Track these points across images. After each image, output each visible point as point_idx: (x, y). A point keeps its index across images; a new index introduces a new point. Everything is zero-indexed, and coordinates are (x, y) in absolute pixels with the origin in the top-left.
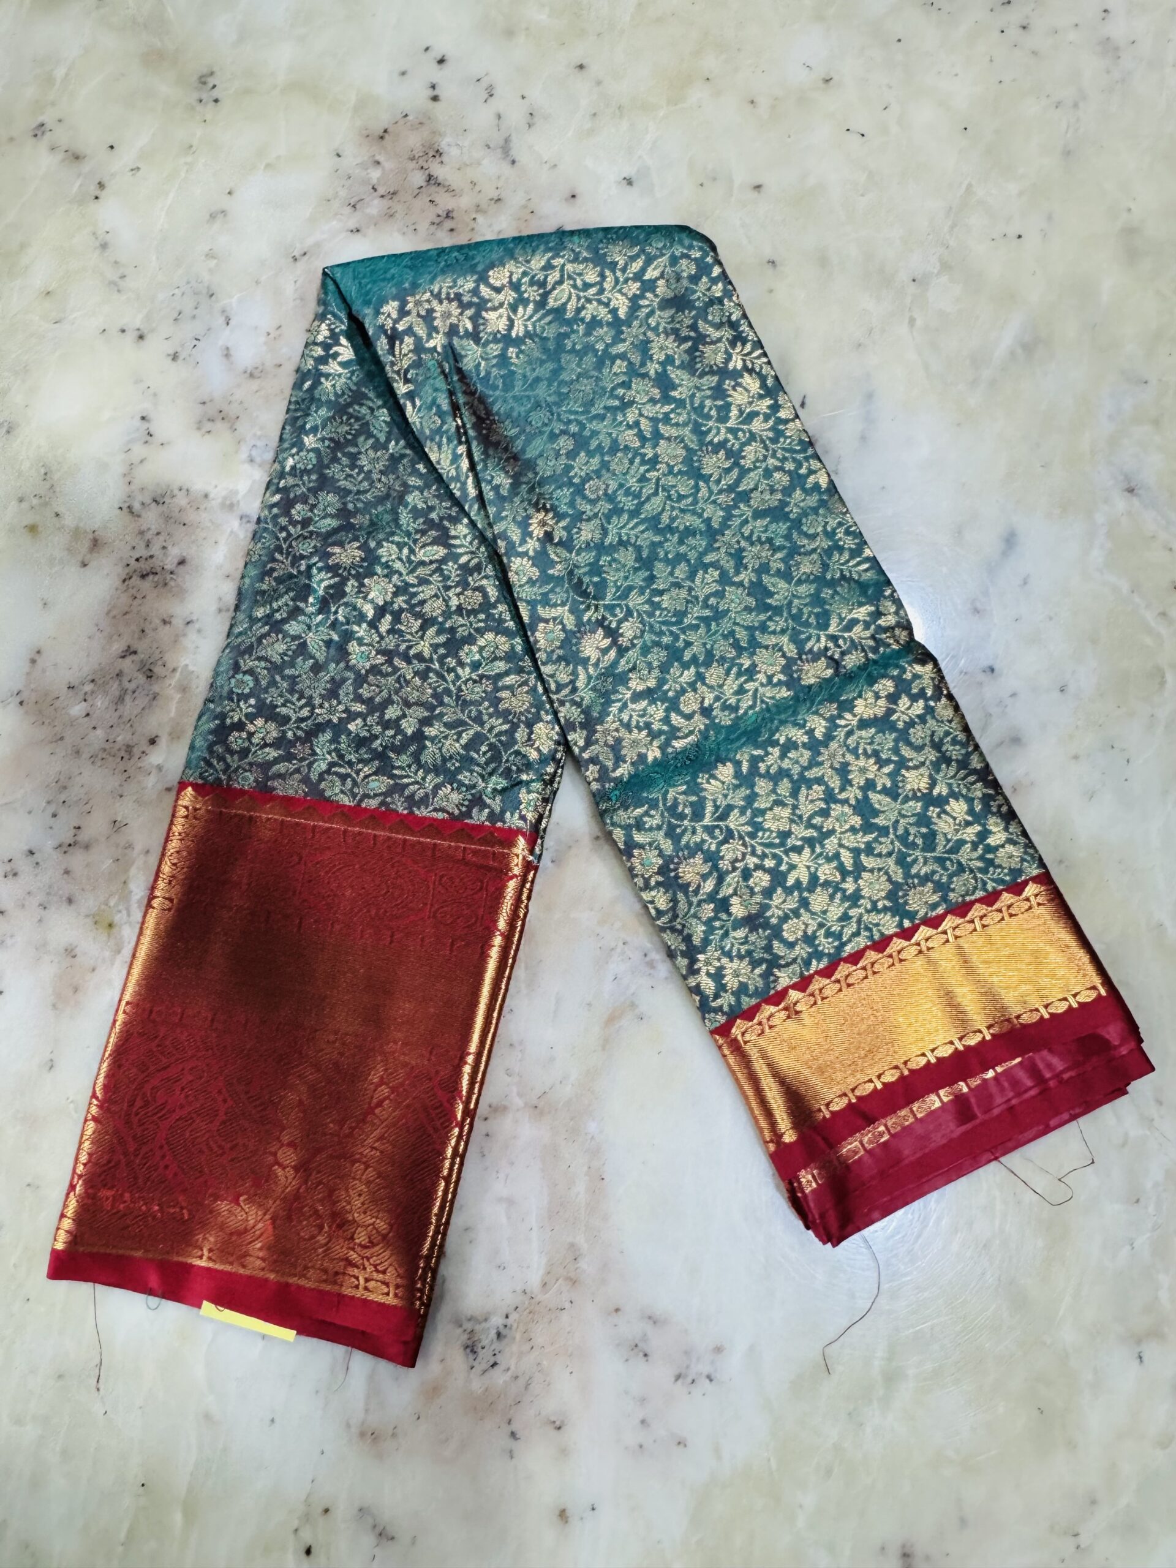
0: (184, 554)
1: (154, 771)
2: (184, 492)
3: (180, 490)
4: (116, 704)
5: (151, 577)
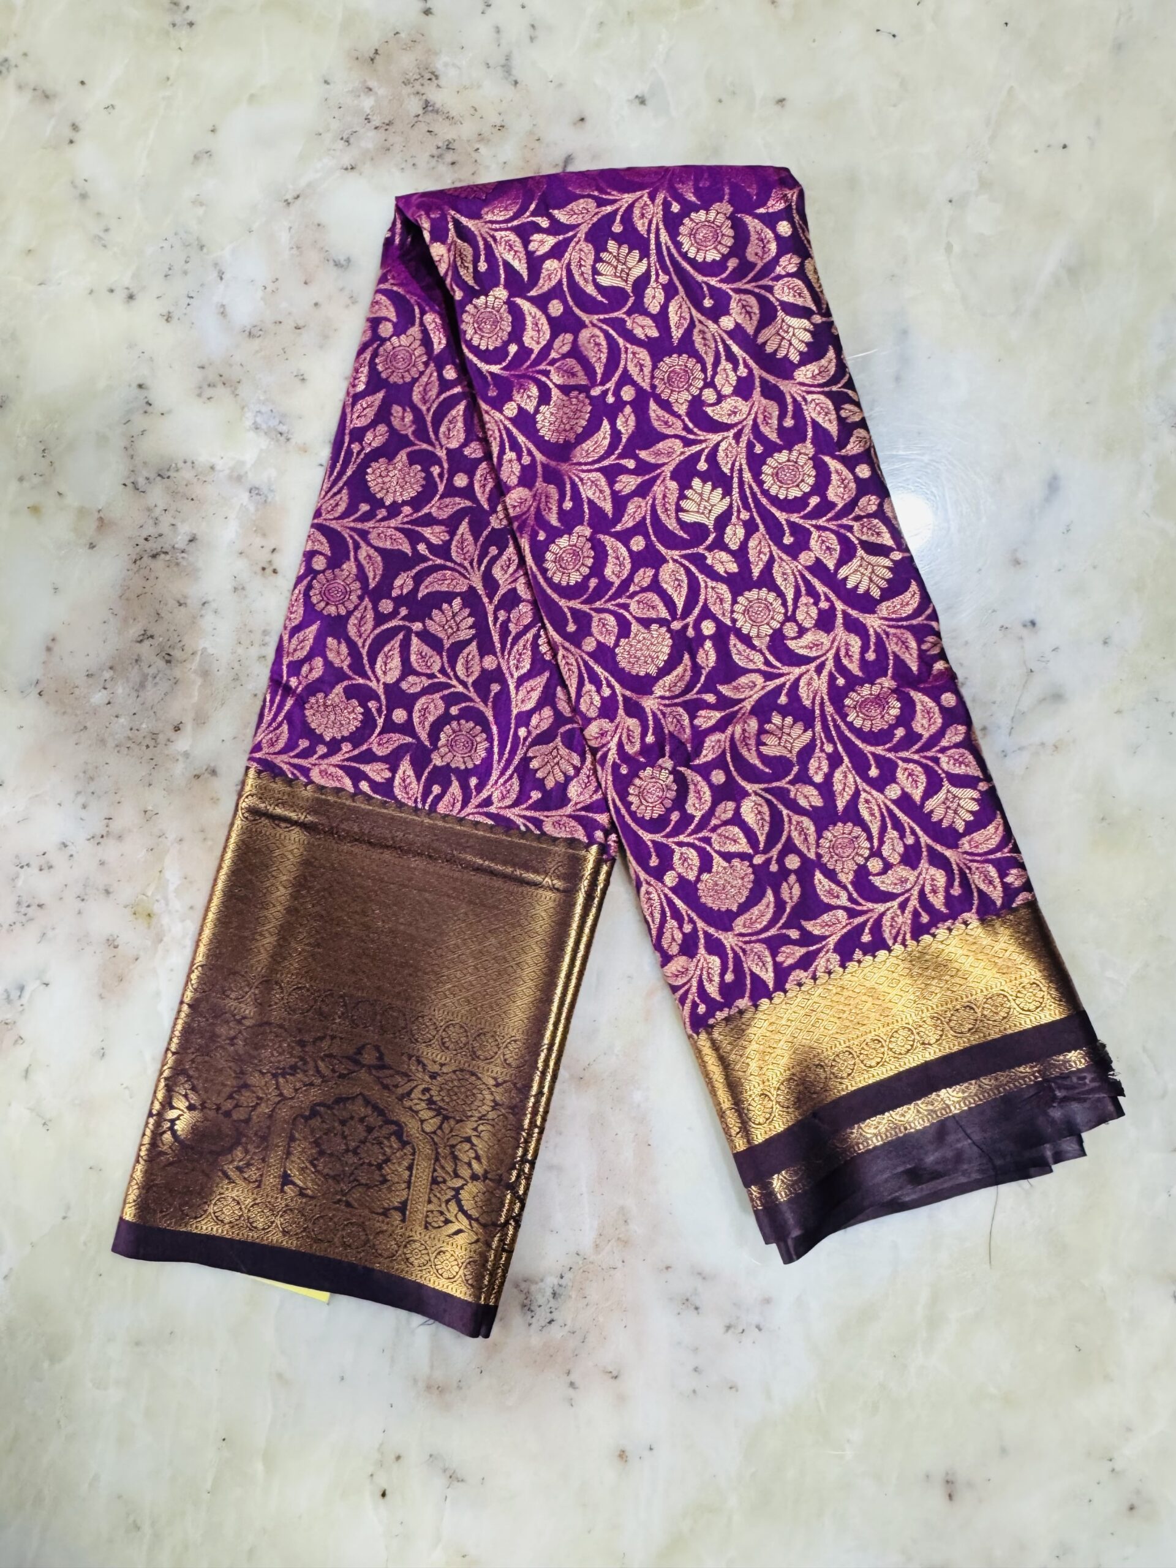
0: (195, 531)
1: (180, 758)
2: (189, 464)
3: (185, 462)
4: (137, 690)
5: (163, 556)
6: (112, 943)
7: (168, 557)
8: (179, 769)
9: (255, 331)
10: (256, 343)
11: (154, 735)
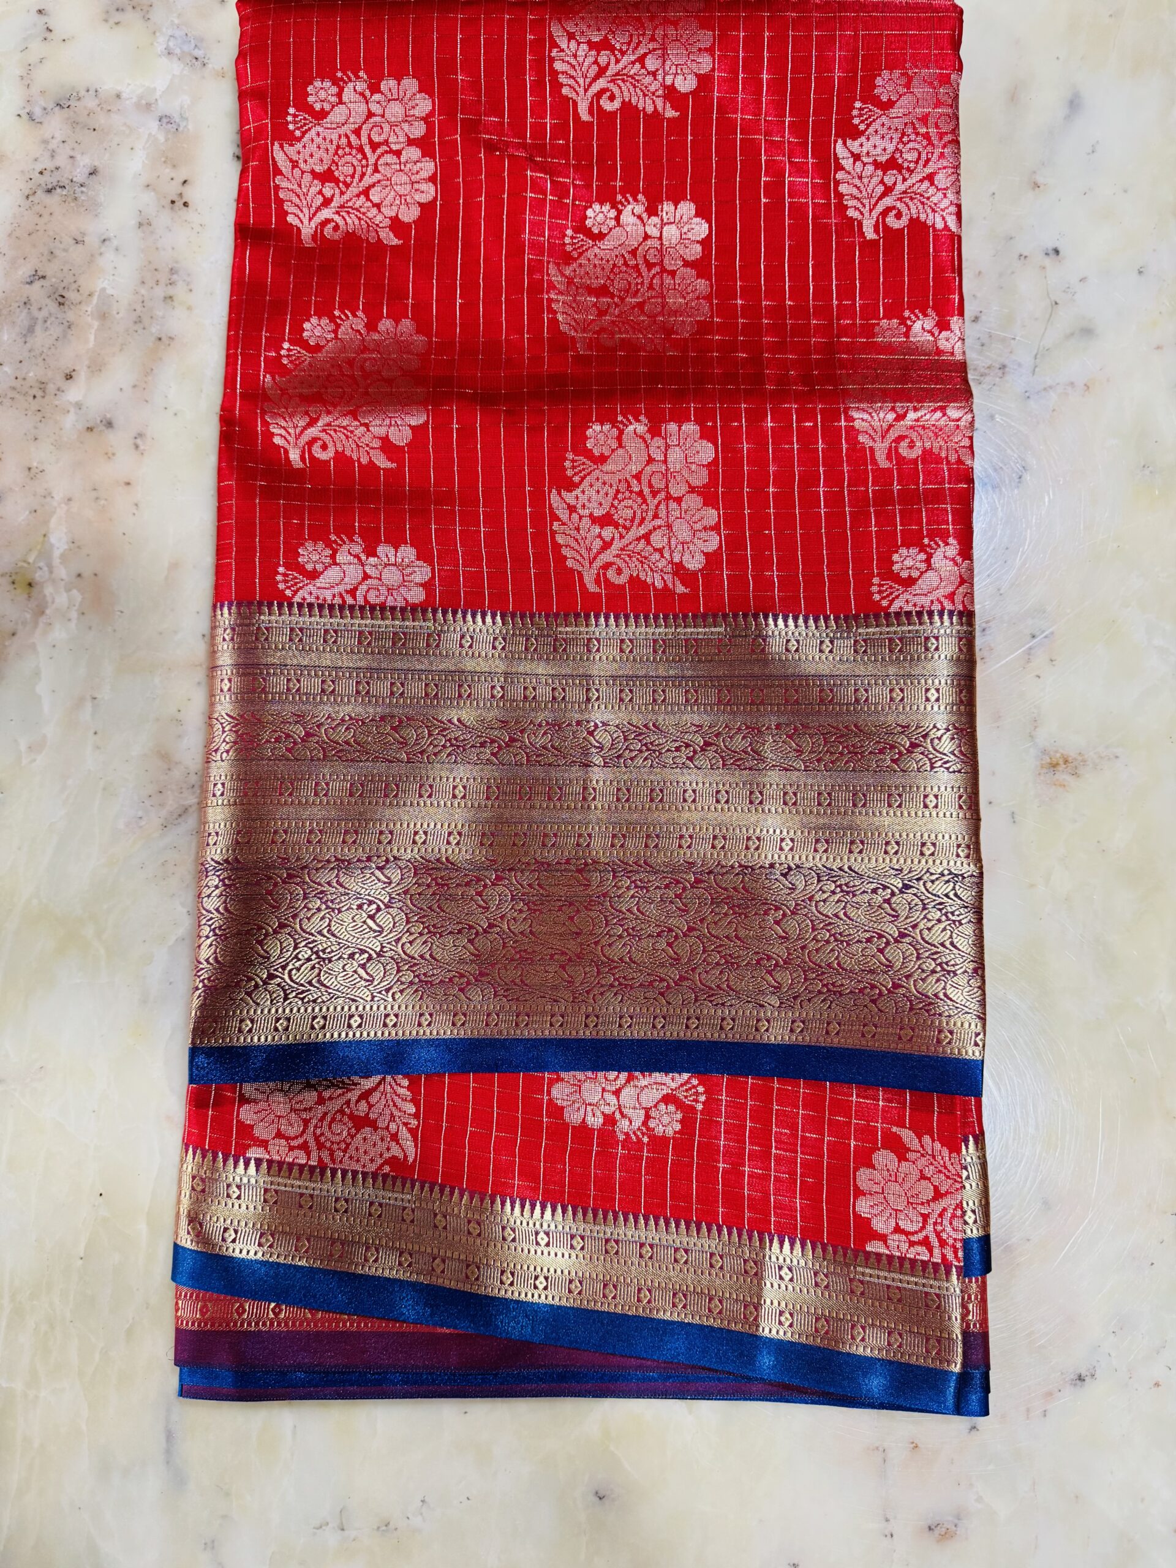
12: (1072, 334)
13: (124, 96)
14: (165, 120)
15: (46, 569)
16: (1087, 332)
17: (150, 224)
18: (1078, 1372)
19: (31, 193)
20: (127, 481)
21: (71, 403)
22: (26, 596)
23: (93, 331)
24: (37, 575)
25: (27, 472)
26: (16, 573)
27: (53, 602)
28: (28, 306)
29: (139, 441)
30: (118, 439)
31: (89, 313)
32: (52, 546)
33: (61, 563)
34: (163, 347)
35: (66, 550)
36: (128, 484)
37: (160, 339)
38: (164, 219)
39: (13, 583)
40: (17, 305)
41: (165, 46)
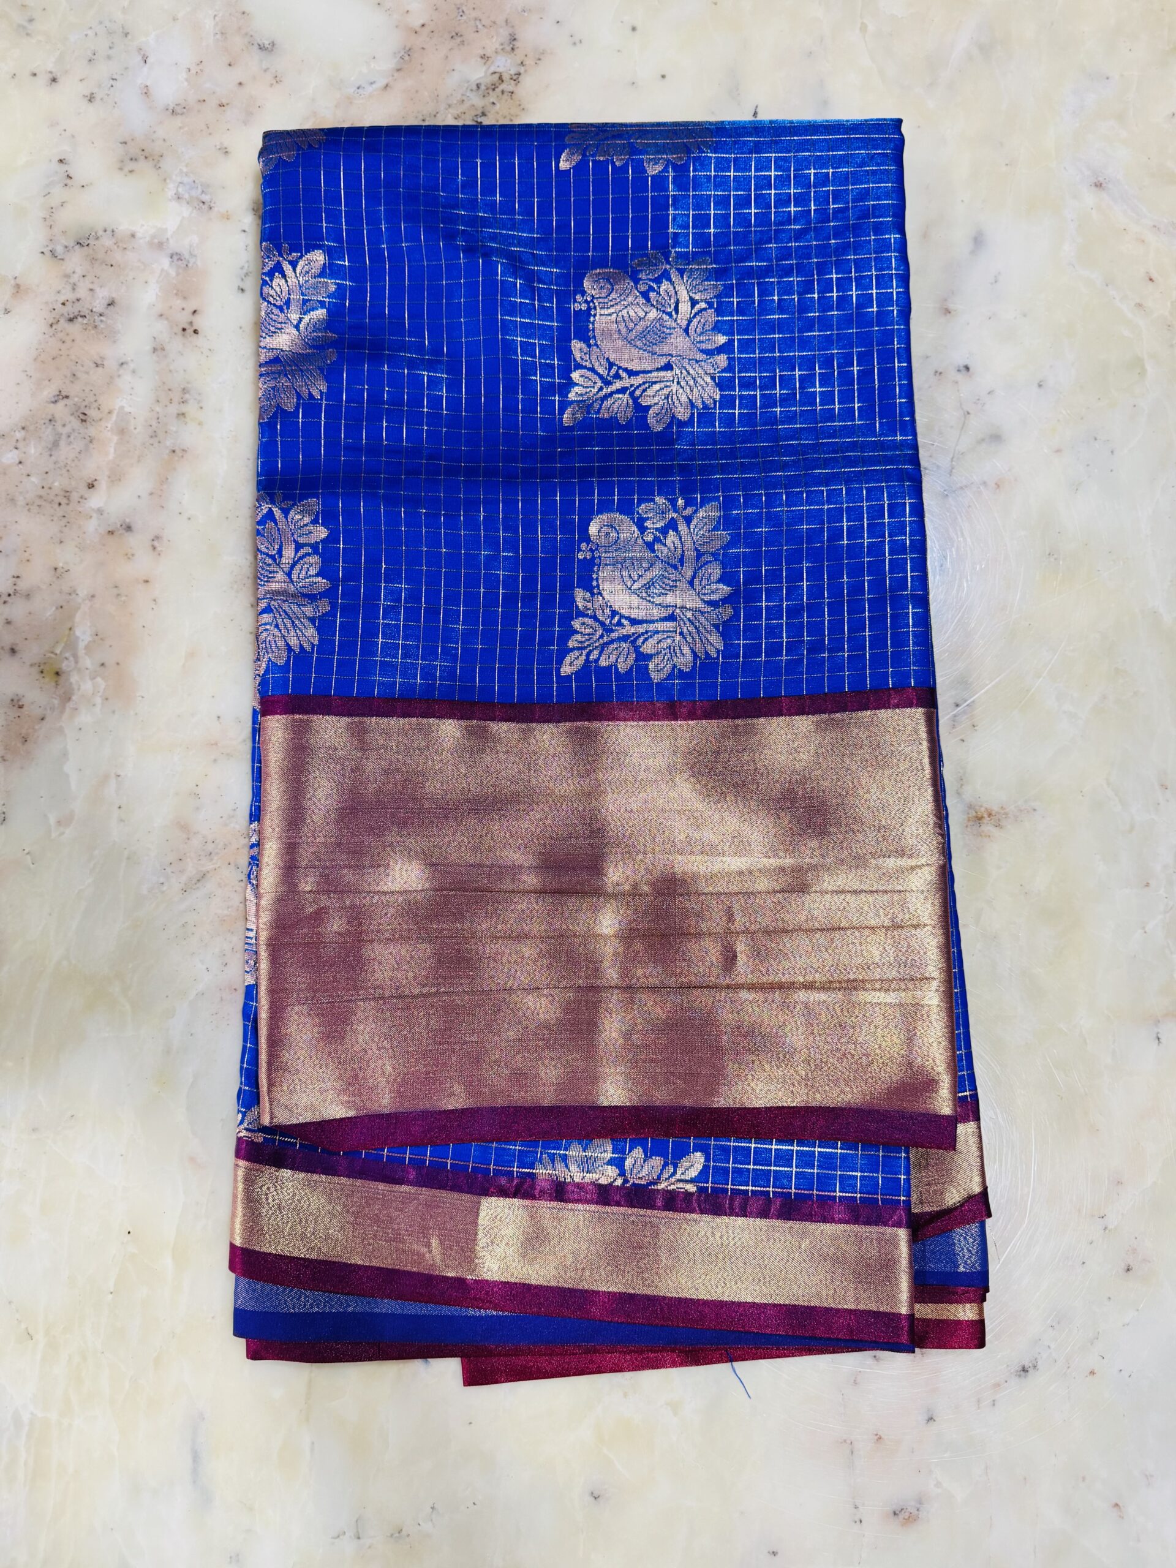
0: (114, 295)
1: (95, 515)
2: (109, 232)
3: (105, 231)
4: (50, 449)
5: (80, 319)
6: (17, 704)
7: (85, 321)
8: (92, 527)
9: (179, 110)
10: (178, 121)
11: (67, 494)
12: (983, 440)
13: (138, 235)
14: (175, 258)
15: (71, 659)
16: (996, 437)
17: (163, 349)
18: (1022, 1364)
19: (54, 321)
20: (145, 578)
21: (93, 509)
22: (53, 684)
23: (113, 445)
24: (64, 665)
25: (53, 572)
26: (45, 663)
27: (79, 689)
28: (53, 423)
29: (156, 543)
30: (137, 542)
31: (108, 429)
32: (77, 638)
33: (86, 654)
34: (176, 458)
35: (90, 642)
36: (147, 581)
37: (174, 451)
38: (176, 344)
39: (42, 672)
40: (43, 421)
41: (175, 191)
